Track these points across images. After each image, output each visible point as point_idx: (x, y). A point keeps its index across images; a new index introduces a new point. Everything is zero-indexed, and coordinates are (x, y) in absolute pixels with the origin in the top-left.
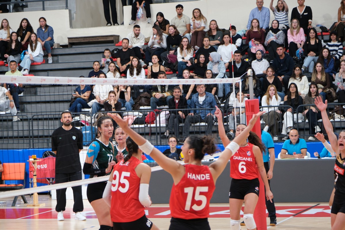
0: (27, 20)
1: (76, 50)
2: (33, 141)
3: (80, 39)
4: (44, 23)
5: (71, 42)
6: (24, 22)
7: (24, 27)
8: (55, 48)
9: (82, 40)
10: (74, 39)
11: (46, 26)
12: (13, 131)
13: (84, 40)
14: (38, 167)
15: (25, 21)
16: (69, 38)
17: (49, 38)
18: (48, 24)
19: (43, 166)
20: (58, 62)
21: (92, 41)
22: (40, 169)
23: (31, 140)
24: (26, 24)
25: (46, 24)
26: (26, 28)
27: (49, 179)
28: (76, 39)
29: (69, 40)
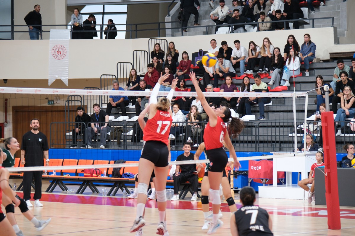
0: (293, 36)
1: (331, 65)
2: (258, 146)
3: (340, 54)
4: (307, 39)
5: (332, 57)
6: (290, 39)
7: (291, 43)
8: (315, 62)
9: (341, 55)
10: (335, 54)
11: (310, 42)
12: (252, 135)
13: (343, 55)
14: (254, 168)
15: (291, 37)
16: (331, 54)
17: (311, 54)
18: (312, 40)
19: (258, 168)
20: (314, 75)
21: (350, 56)
22: (257, 170)
23: (257, 145)
24: (292, 40)
25: (310, 40)
26: (292, 43)
27: (263, 180)
28: (336, 54)
29: (330, 55)
